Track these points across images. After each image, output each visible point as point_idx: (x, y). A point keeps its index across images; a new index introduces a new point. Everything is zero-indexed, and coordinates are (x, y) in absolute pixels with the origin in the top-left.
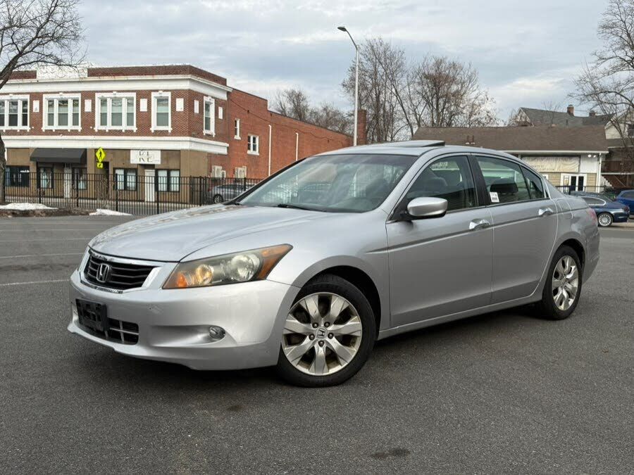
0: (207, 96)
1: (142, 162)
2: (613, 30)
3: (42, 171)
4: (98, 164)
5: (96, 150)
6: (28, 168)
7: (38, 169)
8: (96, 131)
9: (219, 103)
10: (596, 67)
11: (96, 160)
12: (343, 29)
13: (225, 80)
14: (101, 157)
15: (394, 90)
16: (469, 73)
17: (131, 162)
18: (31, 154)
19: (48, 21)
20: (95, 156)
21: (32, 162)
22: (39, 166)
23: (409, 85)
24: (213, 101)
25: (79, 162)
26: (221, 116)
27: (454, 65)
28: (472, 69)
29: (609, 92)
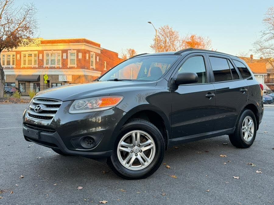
0: (92, 52)
1: (64, 80)
2: (269, 22)
3: (21, 84)
4: (45, 81)
5: (44, 75)
6: (14, 83)
7: (19, 83)
8: (44, 67)
9: (97, 55)
10: (262, 38)
11: (44, 80)
12: (150, 23)
13: (100, 45)
14: (46, 78)
15: (173, 49)
16: (207, 41)
17: (59, 81)
18: (16, 77)
19: (23, 21)
20: (44, 78)
21: (16, 81)
22: (19, 82)
23: (180, 46)
24: (95, 54)
25: (37, 80)
26: (98, 60)
27: (200, 38)
28: (209, 40)
29: (268, 48)
